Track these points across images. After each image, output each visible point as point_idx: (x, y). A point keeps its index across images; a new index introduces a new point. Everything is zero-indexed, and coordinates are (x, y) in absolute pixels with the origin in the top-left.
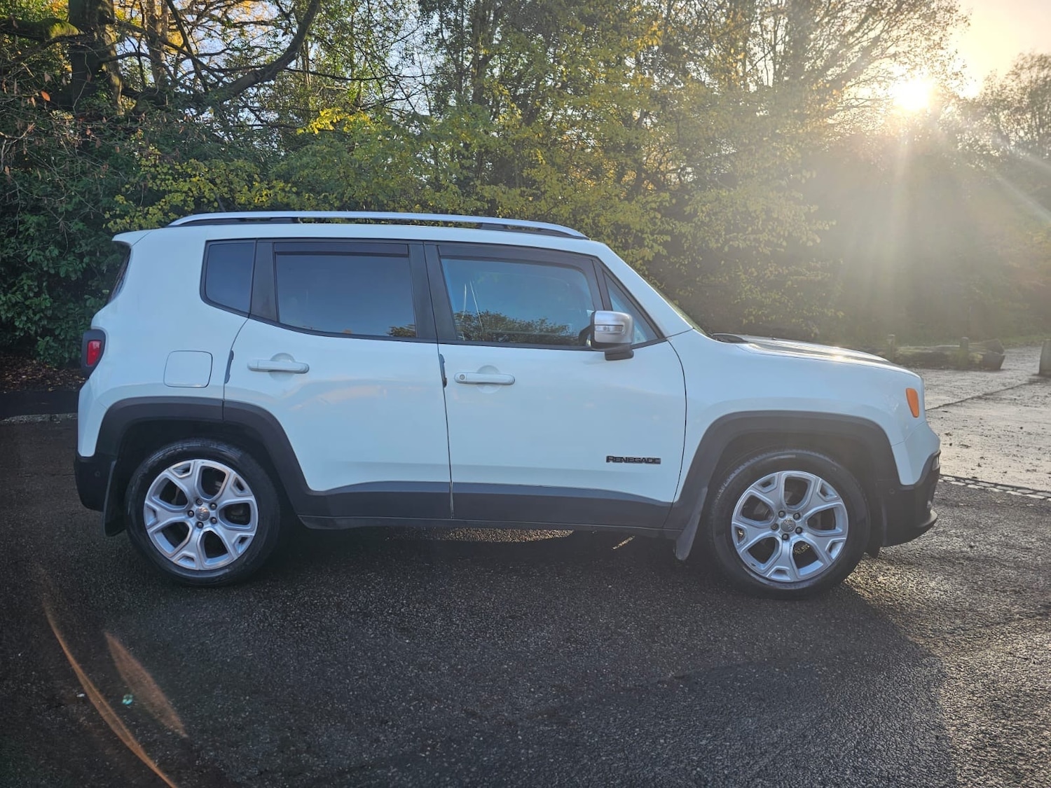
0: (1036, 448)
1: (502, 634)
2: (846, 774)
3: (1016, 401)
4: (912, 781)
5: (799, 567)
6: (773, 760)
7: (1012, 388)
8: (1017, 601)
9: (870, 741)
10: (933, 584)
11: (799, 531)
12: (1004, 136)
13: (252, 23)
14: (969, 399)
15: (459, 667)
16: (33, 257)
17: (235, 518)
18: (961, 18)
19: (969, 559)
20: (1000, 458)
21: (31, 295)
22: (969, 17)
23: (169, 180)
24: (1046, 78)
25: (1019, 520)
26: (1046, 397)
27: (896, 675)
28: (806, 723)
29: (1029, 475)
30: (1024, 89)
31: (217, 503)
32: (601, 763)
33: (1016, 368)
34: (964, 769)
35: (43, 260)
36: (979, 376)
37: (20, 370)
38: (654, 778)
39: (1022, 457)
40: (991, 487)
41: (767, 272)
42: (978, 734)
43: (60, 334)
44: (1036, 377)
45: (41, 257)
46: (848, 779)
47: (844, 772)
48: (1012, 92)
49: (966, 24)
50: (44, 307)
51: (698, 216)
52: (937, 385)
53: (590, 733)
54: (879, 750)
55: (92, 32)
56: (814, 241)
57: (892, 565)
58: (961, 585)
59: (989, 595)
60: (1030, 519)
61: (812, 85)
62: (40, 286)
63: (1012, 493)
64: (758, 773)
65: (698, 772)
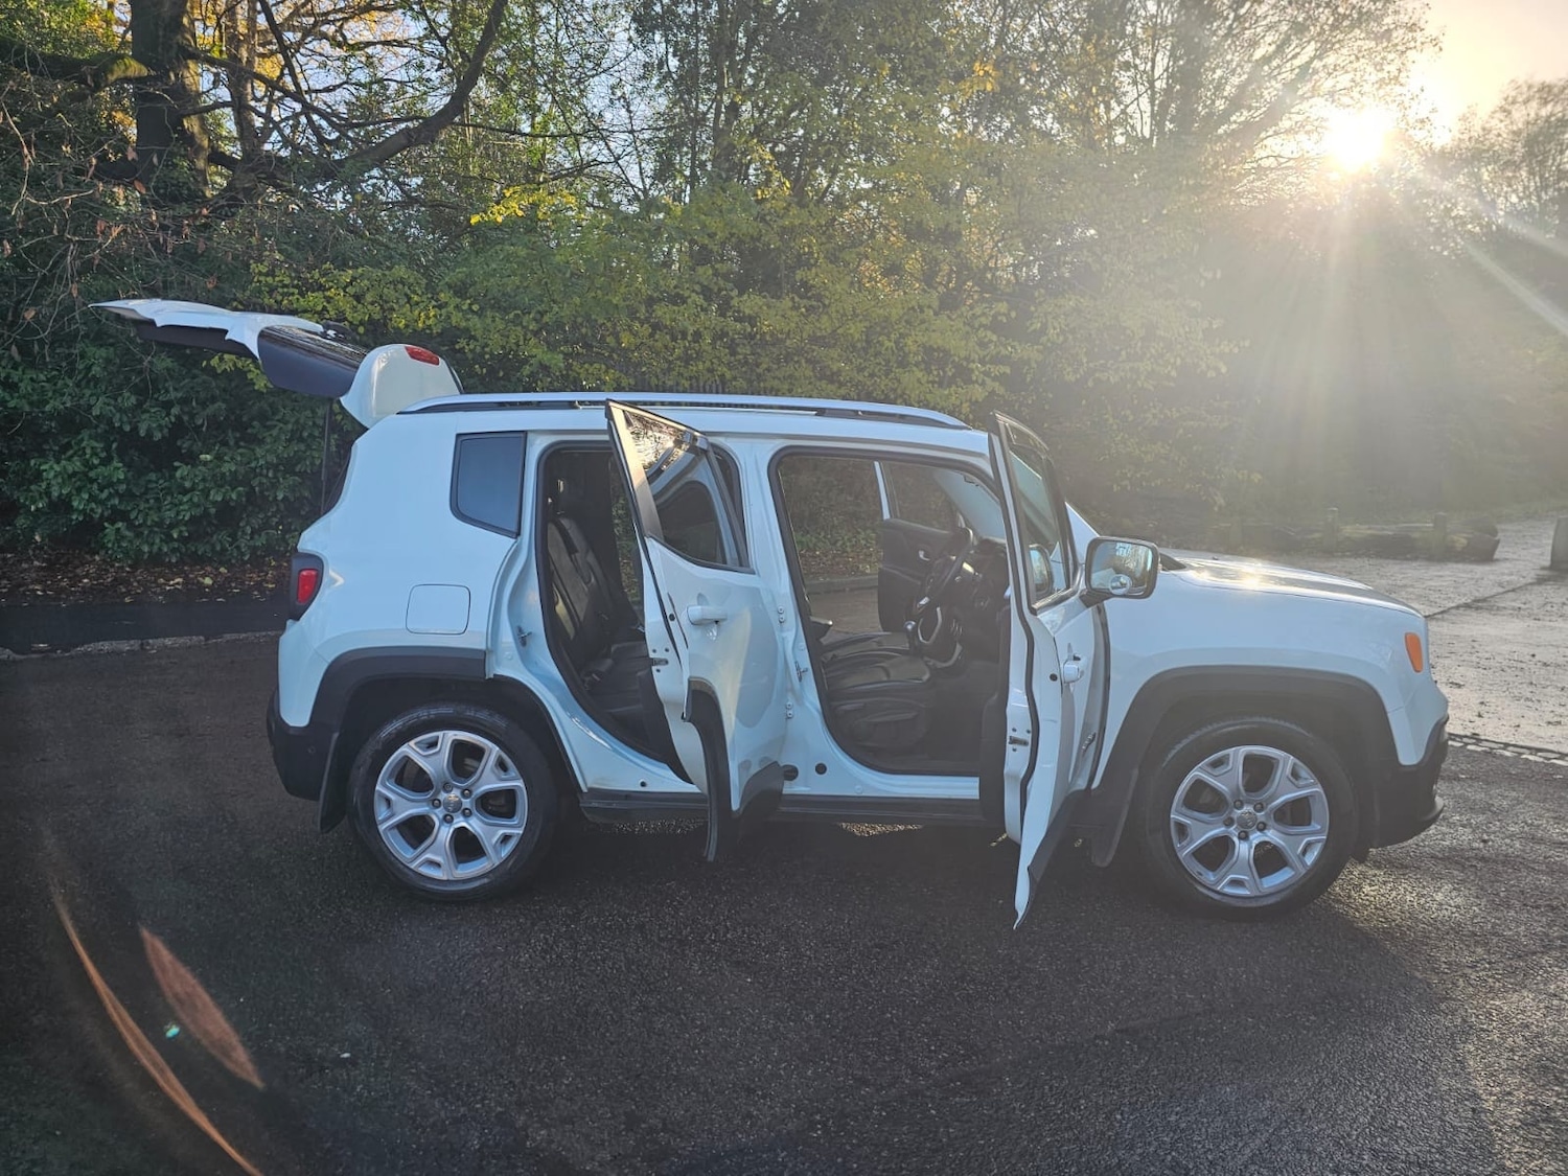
0: (1557, 687)
1: (872, 971)
2: (1364, 1159)
3: (1522, 612)
4: (1449, 1168)
5: (1261, 876)
6: (1267, 1142)
7: (1513, 590)
8: (1555, 921)
9: (1388, 1116)
10: (1439, 897)
11: (1262, 828)
12: (1488, 202)
13: (378, 43)
14: (1452, 608)
15: (828, 1016)
16: (101, 408)
17: (494, 809)
18: (1428, 40)
19: (1483, 859)
20: (1507, 702)
21: (96, 462)
22: (1441, 38)
23: (293, 294)
24: (1549, 117)
25: (1545, 801)
26: (1564, 604)
27: (1409, 1027)
28: (1301, 1093)
29: (1551, 730)
30: (1517, 133)
31: (473, 788)
32: (1047, 1145)
33: (1515, 557)
34: (1513, 1151)
35: (114, 411)
36: (1465, 572)
37: (78, 571)
38: (1119, 1165)
39: (1539, 701)
40: (1500, 748)
41: (1149, 415)
42: (1525, 1106)
43: (136, 518)
44: (1545, 572)
45: (112, 408)
46: (1367, 1165)
47: (1360, 1156)
48: (1500, 139)
49: (1437, 48)
50: (115, 480)
51: (1047, 335)
52: (1405, 586)
53: (1023, 1106)
54: (1401, 1127)
55: (168, 71)
56: (1217, 369)
57: (1379, 868)
58: (1477, 897)
59: (1516, 912)
60: (1561, 797)
61: (1215, 144)
62: (107, 449)
63: (1531, 758)
64: (1251, 1158)
65: (1173, 1157)
